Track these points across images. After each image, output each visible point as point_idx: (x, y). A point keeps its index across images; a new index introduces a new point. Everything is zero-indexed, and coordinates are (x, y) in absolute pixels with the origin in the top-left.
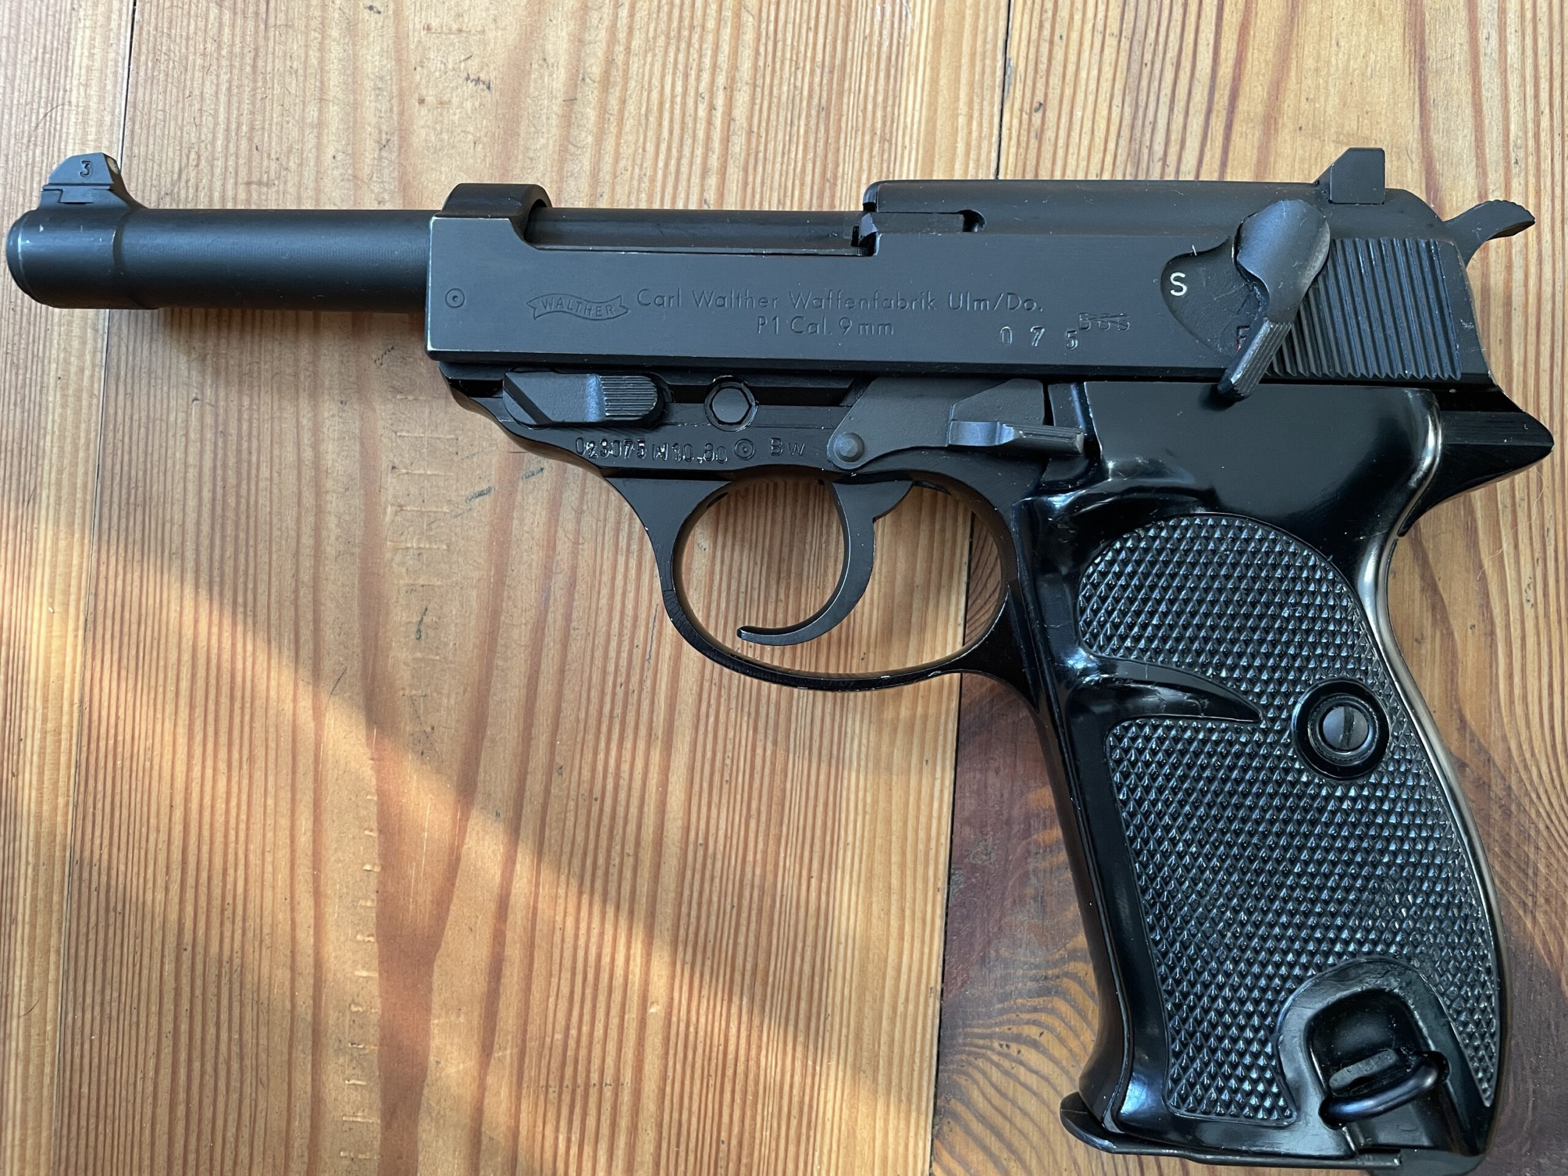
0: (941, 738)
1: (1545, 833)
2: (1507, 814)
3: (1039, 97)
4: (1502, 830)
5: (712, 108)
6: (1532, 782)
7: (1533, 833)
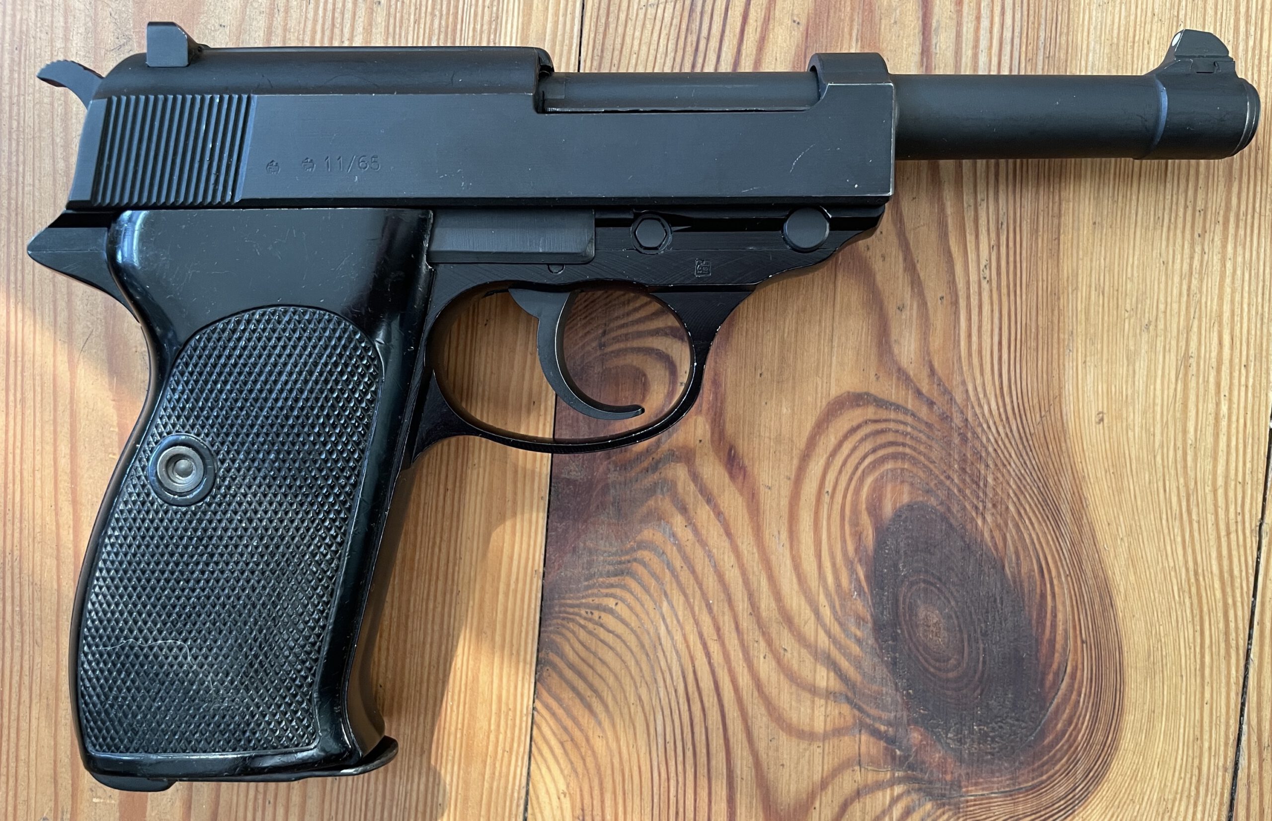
1: (993, 455)
2: (964, 440)
6: (984, 417)
7: (983, 454)
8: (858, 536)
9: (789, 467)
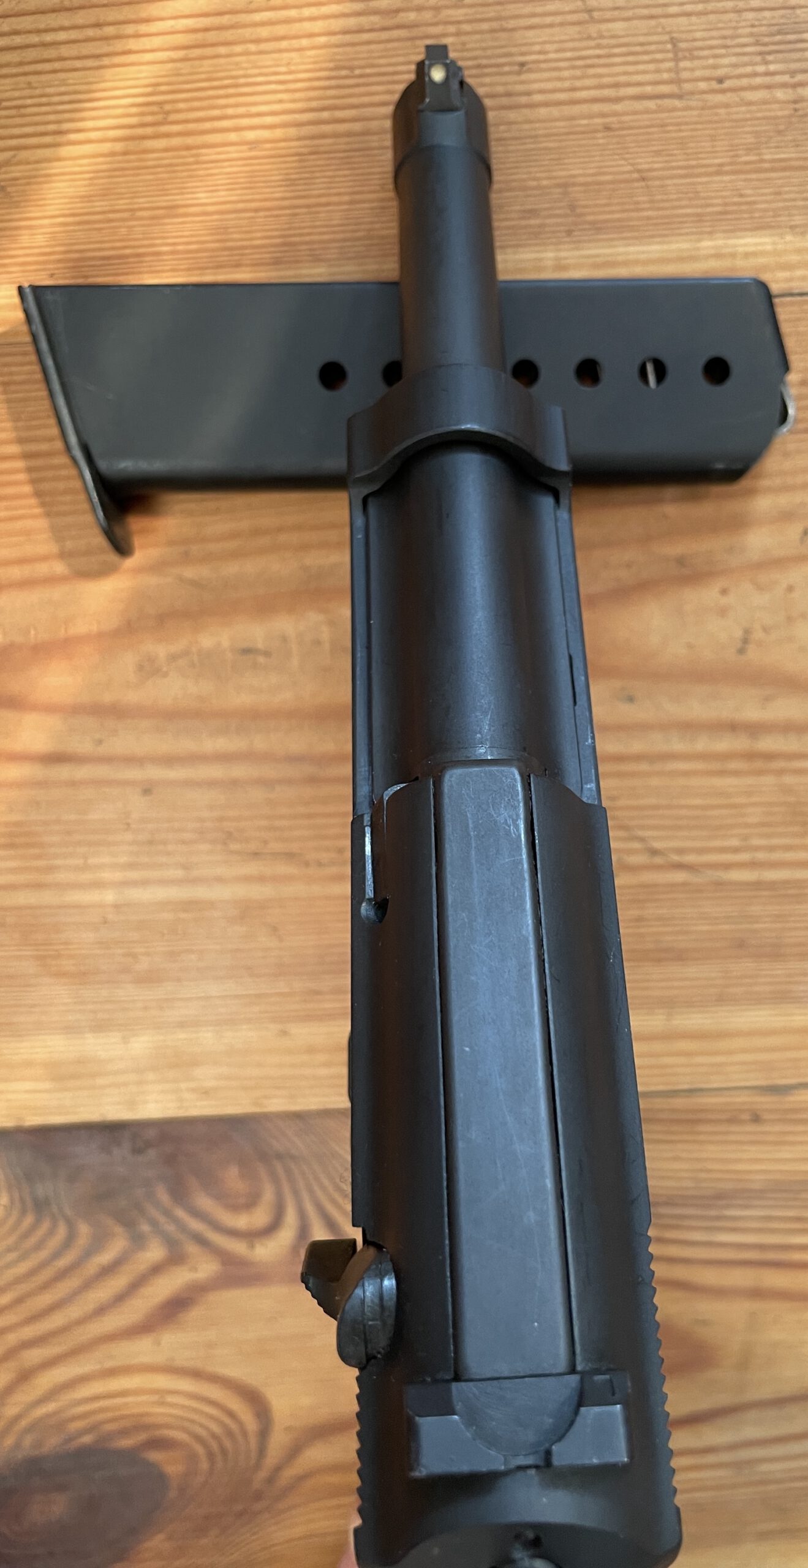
3: (766, 1116)
5: (736, 850)
8: (124, 1432)
9: (185, 1358)
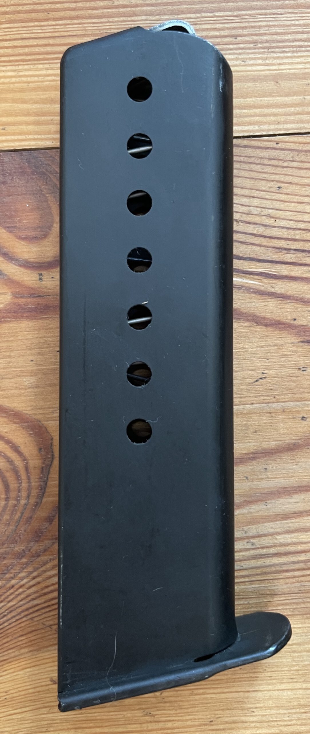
0: (23, 137)
1: (8, 585)
4: (6, 553)
6: (45, 571)
7: (7, 576)
